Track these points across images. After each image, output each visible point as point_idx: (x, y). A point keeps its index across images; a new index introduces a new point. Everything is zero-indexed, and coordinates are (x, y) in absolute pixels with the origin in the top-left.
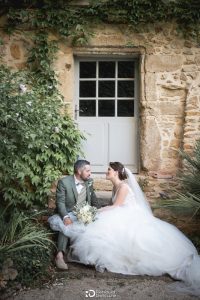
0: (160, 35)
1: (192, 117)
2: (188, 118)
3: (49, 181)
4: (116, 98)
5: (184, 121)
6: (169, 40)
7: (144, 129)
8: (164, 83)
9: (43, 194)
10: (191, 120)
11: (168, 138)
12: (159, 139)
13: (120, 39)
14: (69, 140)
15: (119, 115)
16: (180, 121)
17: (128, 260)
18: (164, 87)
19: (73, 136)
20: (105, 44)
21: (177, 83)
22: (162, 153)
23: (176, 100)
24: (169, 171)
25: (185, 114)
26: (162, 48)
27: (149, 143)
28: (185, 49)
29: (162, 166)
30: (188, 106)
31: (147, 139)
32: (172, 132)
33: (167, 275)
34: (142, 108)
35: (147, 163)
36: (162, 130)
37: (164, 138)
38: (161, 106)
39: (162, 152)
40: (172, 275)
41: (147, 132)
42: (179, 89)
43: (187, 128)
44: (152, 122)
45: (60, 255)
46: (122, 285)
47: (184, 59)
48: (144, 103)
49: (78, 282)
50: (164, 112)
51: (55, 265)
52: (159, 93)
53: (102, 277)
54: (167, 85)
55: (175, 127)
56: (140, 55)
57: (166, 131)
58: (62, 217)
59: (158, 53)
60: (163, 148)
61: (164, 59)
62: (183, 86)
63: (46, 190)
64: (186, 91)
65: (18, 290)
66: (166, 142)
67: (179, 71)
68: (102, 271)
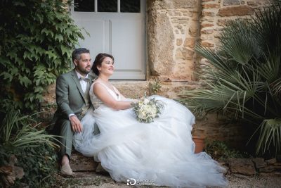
1: (210, 10)
2: (205, 10)
3: (41, 84)
5: (201, 15)
7: (154, 25)
9: (34, 101)
10: (209, 14)
11: (182, 36)
12: (172, 37)
15: (122, 11)
16: (195, 16)
24: (184, 74)
25: (202, 7)
27: (160, 42)
29: (175, 69)
31: (158, 37)
32: (186, 28)
35: (158, 66)
36: (174, 26)
37: (177, 36)
39: (175, 52)
41: (158, 29)
43: (204, 23)
44: (163, 17)
50: (177, 5)
55: (190, 24)
57: (180, 28)
60: (176, 47)
66: (180, 41)
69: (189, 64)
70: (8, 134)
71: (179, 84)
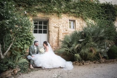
0: (53, 16)
3: (26, 48)
4: (43, 29)
6: (55, 17)
7: (50, 36)
8: (54, 26)
9: (24, 52)
11: (55, 38)
12: (53, 38)
13: (44, 16)
14: (31, 38)
15: (43, 33)
16: (58, 34)
17: (50, 64)
18: (54, 27)
19: (32, 37)
20: (41, 16)
21: (57, 26)
22: (54, 41)
23: (57, 30)
25: (59, 33)
26: (54, 18)
28: (58, 19)
29: (54, 45)
30: (60, 31)
31: (50, 38)
32: (56, 37)
33: (60, 67)
34: (49, 31)
36: (54, 36)
37: (54, 38)
38: (54, 31)
40: (62, 67)
41: (50, 37)
42: (57, 27)
43: (59, 36)
44: (51, 34)
45: (31, 65)
46: (50, 70)
47: (58, 21)
48: (50, 30)
49: (37, 71)
50: (54, 32)
51: (30, 68)
52: (53, 28)
53: (44, 70)
54: (55, 26)
55: (57, 36)
56: (49, 19)
58: (31, 55)
59: (53, 19)
61: (54, 21)
62: (58, 27)
63: (25, 51)
64: (59, 28)
65: (20, 74)
67: (57, 24)
68: (44, 68)
69: (56, 43)
70: (17, 60)
71: (55, 47)
